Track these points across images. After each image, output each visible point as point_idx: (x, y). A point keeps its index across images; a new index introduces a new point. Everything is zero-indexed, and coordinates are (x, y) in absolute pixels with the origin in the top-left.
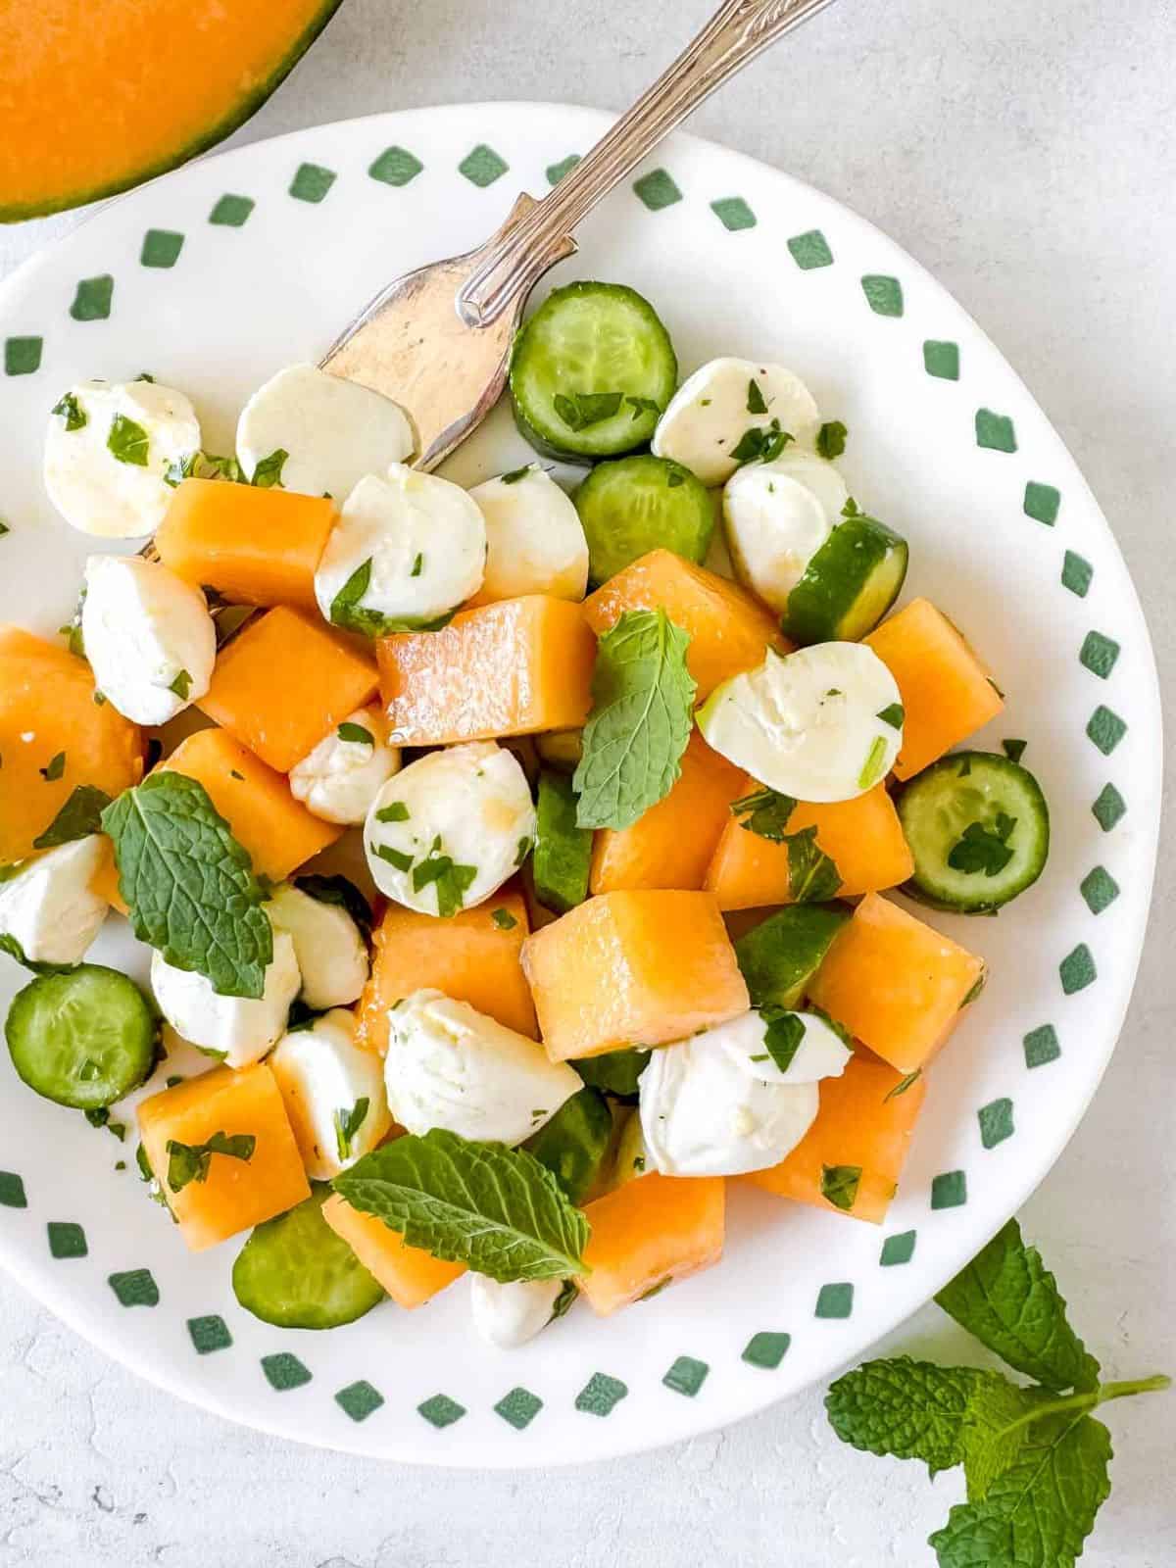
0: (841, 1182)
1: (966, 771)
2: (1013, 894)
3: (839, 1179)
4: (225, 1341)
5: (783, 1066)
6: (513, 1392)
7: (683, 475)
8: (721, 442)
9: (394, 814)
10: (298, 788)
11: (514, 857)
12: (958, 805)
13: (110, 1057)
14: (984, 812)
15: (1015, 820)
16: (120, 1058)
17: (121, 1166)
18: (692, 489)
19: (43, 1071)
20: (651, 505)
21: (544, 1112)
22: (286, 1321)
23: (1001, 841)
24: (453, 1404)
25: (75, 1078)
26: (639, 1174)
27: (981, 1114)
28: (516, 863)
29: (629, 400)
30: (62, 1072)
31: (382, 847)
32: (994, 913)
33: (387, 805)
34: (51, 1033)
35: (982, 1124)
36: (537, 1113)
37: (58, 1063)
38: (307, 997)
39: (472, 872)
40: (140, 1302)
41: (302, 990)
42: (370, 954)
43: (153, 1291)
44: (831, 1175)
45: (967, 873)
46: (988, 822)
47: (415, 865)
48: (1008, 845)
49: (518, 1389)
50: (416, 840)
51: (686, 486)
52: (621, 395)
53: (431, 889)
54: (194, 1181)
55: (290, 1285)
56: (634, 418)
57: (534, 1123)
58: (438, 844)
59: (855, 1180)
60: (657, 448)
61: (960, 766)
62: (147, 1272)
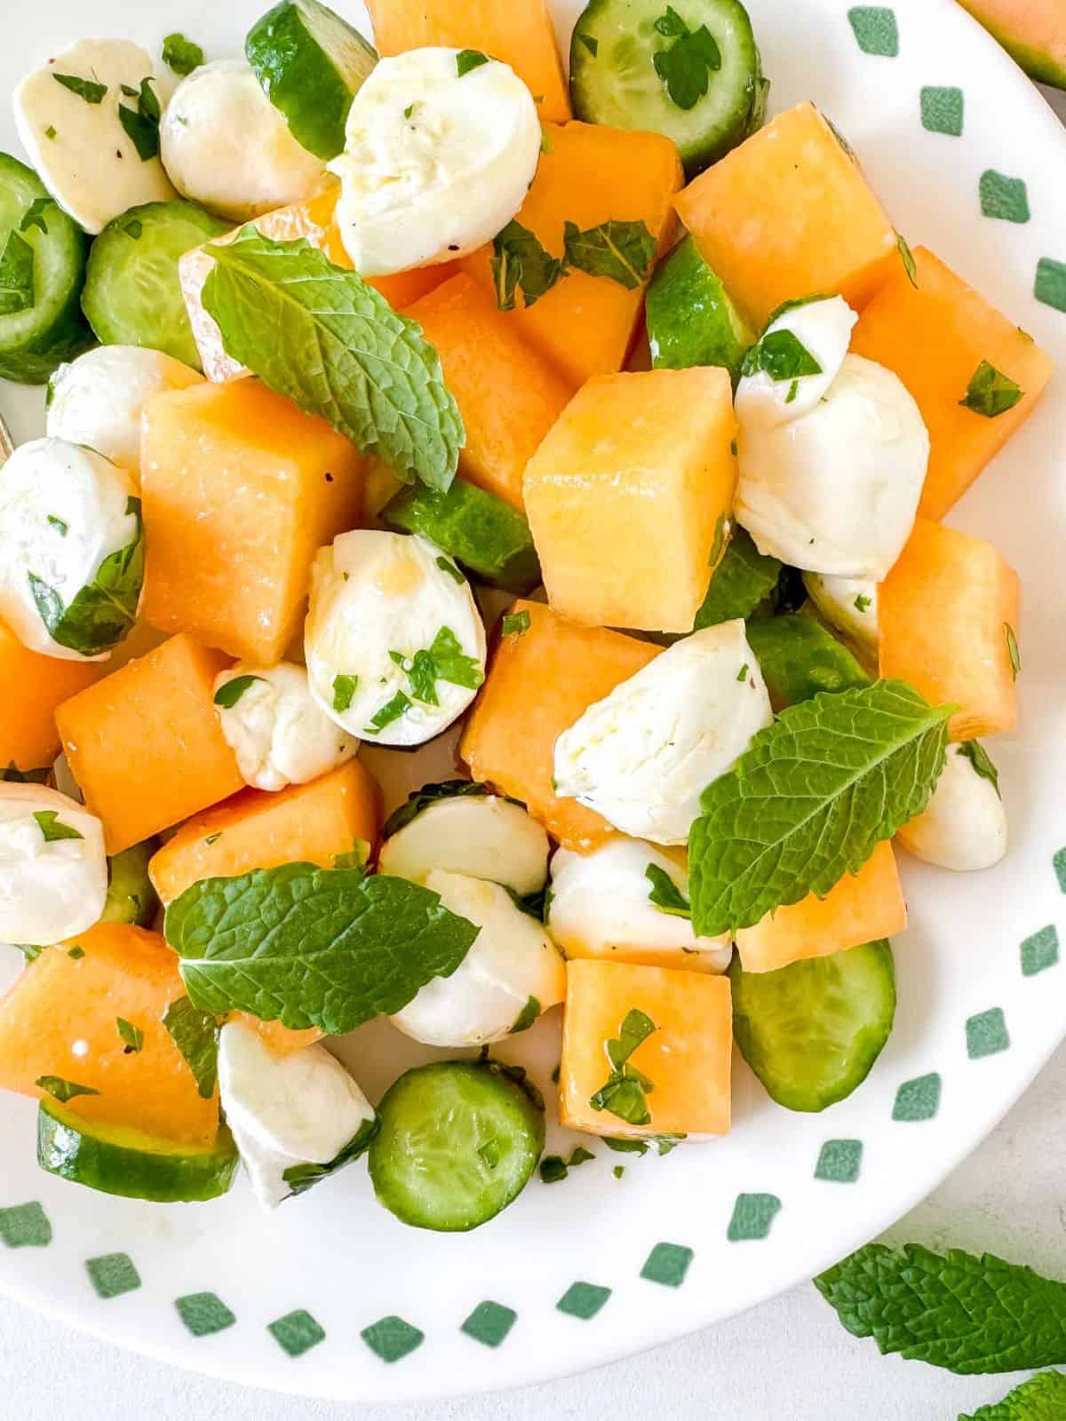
0: (987, 392)
1: (592, 45)
2: (750, 47)
3: (982, 391)
4: (854, 1148)
5: (814, 369)
6: (1056, 865)
7: (133, 218)
8: (119, 155)
9: (345, 691)
10: (267, 781)
11: (451, 580)
12: (626, 72)
13: (487, 1127)
14: (647, 45)
15: (670, 9)
16: (492, 1116)
17: (619, 1171)
18: (154, 218)
19: (468, 1204)
20: (149, 268)
21: (746, 667)
22: (859, 1072)
23: (686, 35)
24: (1038, 935)
25: (491, 1175)
26: (872, 609)
27: (987, 212)
28: (460, 582)
29: (23, 228)
30: (478, 1184)
31: (375, 720)
32: (763, 81)
33: (332, 693)
34: (431, 1176)
35: (999, 216)
36: (741, 677)
37: (466, 1185)
38: (522, 891)
39: (446, 633)
40: (770, 1217)
41: (510, 891)
42: (498, 795)
43: (766, 1201)
44: (974, 401)
45: (704, 92)
46: (660, 43)
47: (409, 693)
48: (694, 29)
49: (1055, 858)
50: (384, 680)
51: (146, 221)
52: (13, 233)
53: (443, 688)
54: (647, 1097)
55: (825, 1051)
56: (45, 232)
57: (752, 684)
58: (397, 657)
59: (993, 374)
60: (92, 227)
61: (584, 50)
62: (742, 1197)
